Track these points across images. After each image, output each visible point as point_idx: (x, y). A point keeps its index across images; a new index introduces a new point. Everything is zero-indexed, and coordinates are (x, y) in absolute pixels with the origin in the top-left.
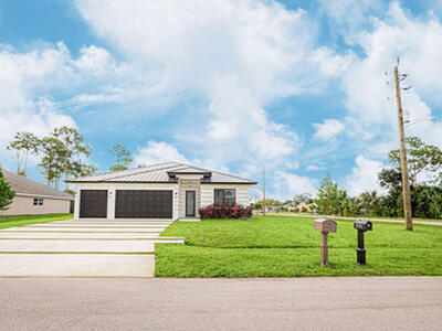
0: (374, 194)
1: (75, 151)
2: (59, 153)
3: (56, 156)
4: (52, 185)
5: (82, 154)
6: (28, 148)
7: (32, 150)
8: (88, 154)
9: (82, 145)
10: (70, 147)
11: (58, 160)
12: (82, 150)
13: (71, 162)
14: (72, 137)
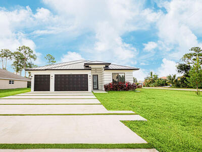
0: (174, 76)
1: (29, 58)
2: (21, 59)
3: (20, 61)
4: (18, 74)
5: (32, 59)
6: (7, 57)
7: (9, 58)
8: (35, 59)
9: (32, 54)
10: (26, 56)
11: (21, 62)
12: (32, 57)
13: (27, 63)
14: (27, 51)
